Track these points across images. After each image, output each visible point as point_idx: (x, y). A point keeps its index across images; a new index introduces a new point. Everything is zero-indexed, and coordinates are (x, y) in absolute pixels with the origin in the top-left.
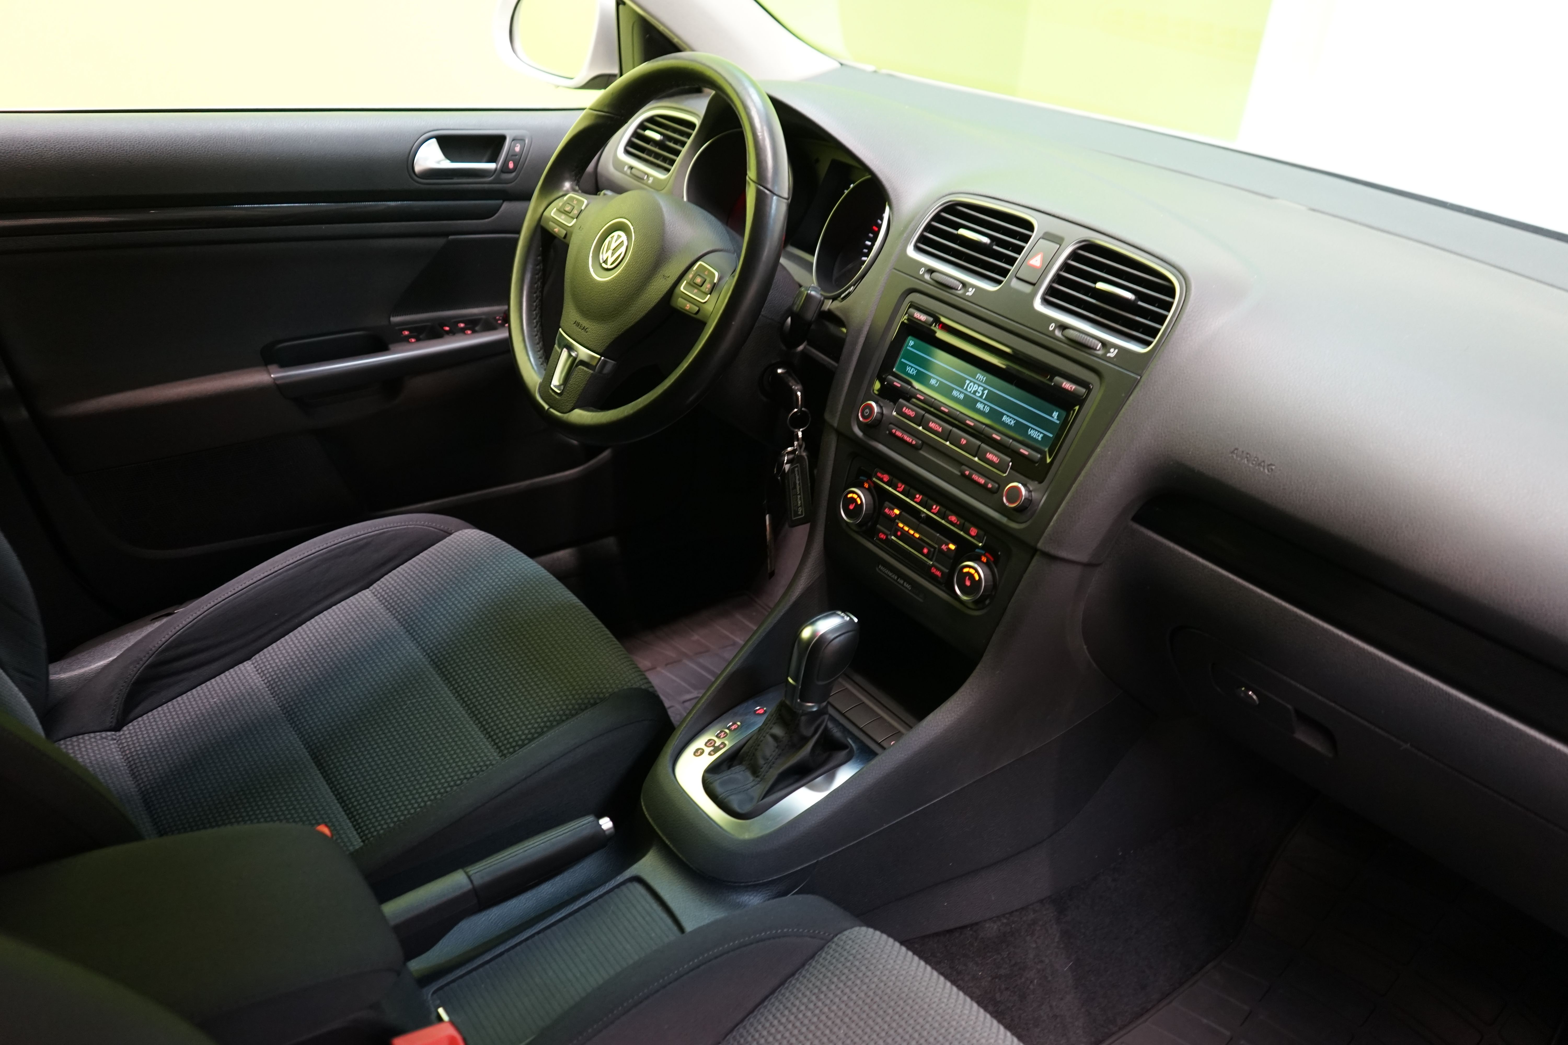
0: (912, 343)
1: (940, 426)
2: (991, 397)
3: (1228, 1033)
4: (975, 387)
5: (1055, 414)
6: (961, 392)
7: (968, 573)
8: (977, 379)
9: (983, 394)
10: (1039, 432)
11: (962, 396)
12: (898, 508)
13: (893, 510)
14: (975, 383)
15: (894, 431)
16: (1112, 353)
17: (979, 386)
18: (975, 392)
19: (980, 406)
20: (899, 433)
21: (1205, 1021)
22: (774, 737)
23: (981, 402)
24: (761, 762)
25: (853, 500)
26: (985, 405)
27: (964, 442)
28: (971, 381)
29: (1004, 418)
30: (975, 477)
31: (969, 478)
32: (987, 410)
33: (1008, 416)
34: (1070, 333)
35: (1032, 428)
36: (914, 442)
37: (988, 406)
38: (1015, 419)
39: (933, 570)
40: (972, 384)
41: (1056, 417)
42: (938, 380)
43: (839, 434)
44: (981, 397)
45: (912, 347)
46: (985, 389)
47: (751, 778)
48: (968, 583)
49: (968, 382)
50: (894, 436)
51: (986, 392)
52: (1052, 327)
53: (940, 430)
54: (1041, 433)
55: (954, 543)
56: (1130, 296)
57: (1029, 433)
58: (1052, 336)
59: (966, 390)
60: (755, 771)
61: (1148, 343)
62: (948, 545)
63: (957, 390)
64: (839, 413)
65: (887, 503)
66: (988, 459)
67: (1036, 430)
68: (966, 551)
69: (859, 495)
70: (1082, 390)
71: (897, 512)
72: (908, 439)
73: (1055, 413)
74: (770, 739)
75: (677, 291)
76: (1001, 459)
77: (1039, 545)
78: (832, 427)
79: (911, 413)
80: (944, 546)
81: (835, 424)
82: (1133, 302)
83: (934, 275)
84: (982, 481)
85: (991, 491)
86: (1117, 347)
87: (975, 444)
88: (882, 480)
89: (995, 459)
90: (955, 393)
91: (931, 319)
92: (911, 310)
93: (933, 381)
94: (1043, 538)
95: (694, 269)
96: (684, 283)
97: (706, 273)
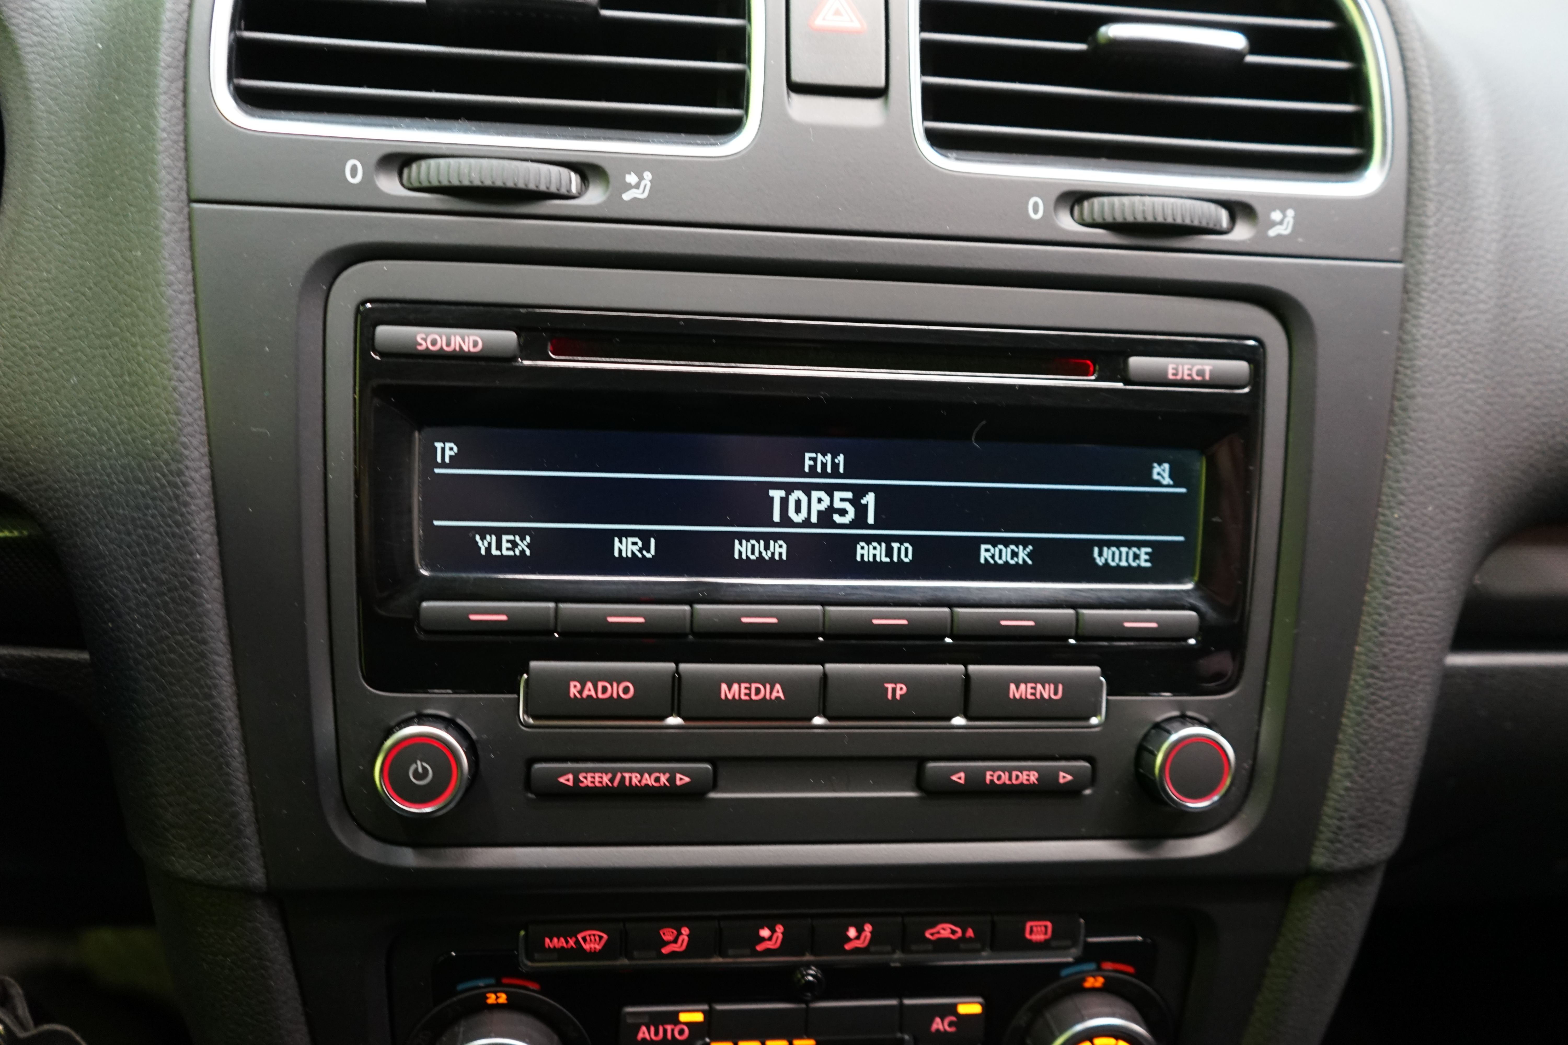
0: (446, 450)
1: (769, 680)
2: (894, 510)
4: (820, 501)
5: (1161, 472)
6: (767, 538)
8: (813, 473)
9: (861, 511)
10: (1129, 544)
11: (779, 549)
12: (689, 999)
14: (807, 489)
15: (567, 780)
16: (1282, 224)
17: (830, 490)
18: (826, 518)
19: (865, 552)
20: (595, 778)
23: (868, 539)
26: (888, 540)
28: (789, 488)
29: (985, 554)
30: (995, 774)
31: (975, 790)
32: (905, 553)
33: (994, 542)
34: (1095, 208)
35: (1101, 544)
36: (682, 780)
37: (901, 539)
38: (1025, 542)
40: (798, 494)
41: (1167, 480)
42: (644, 536)
43: (282, 898)
44: (860, 520)
45: (455, 462)
46: (859, 492)
49: (777, 495)
50: (579, 794)
51: (870, 499)
52: (1036, 208)
53: (778, 692)
54: (1140, 544)
55: (969, 995)
56: (1233, 43)
57: (1100, 561)
58: (1048, 238)
59: (786, 521)
61: (1357, 166)
63: (748, 536)
64: (250, 830)
65: (634, 1013)
66: (1023, 701)
67: (1118, 544)
70: (1240, 367)
71: (692, 1016)
72: (648, 780)
73: (1157, 469)
76: (1069, 683)
77: (1320, 859)
78: (247, 892)
79: (615, 690)
80: (938, 1024)
81: (258, 877)
82: (1237, 56)
83: (422, 171)
84: (1030, 777)
85: (1072, 792)
86: (1283, 203)
87: (947, 679)
88: (579, 952)
89: (1047, 692)
90: (742, 550)
91: (507, 338)
92: (384, 332)
93: (627, 547)
94: (1326, 834)
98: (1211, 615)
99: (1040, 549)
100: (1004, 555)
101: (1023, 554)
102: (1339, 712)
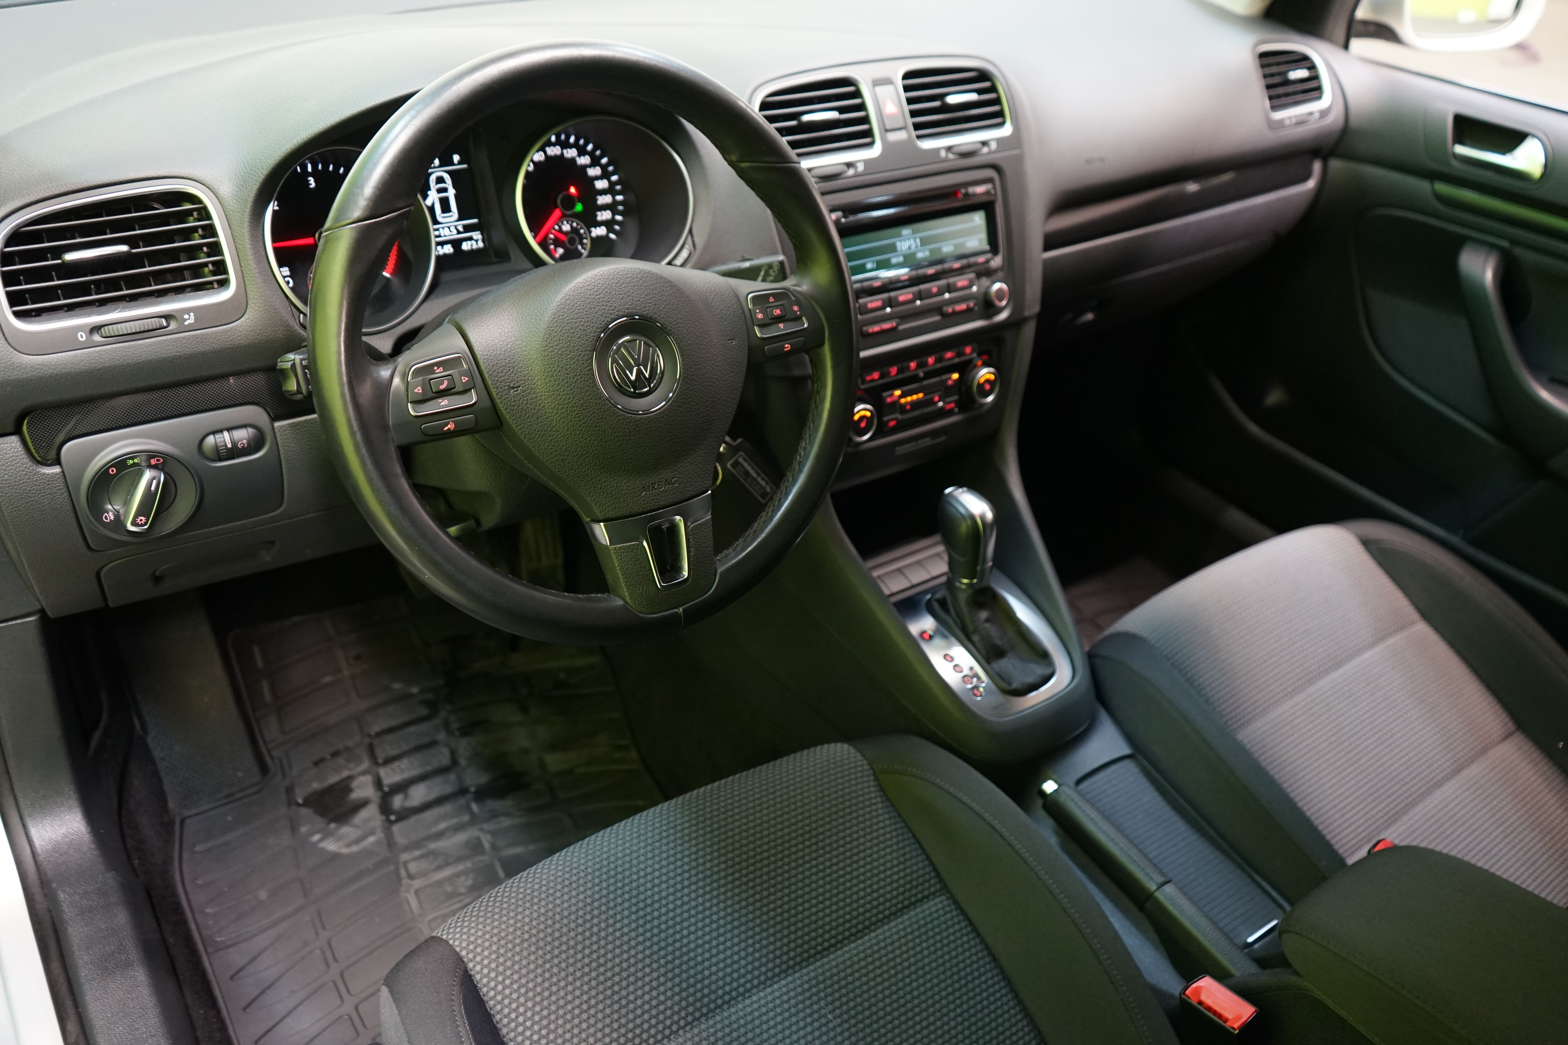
1: (907, 293)
2: (925, 242)
4: (907, 243)
7: (984, 380)
12: (897, 389)
13: (892, 395)
14: (905, 241)
16: (993, 145)
18: (910, 248)
19: (920, 255)
20: (876, 328)
22: (984, 621)
25: (862, 418)
27: (935, 290)
28: (901, 241)
30: (957, 308)
31: (955, 313)
39: (947, 406)
40: (903, 243)
46: (916, 239)
48: (987, 388)
49: (899, 244)
52: (943, 154)
58: (946, 160)
59: (901, 251)
61: (1005, 122)
62: (950, 378)
65: (885, 394)
68: (966, 368)
69: (863, 410)
70: (991, 186)
71: (898, 392)
72: (887, 327)
75: (752, 342)
76: (969, 279)
77: (1025, 314)
79: (876, 303)
80: (949, 382)
84: (963, 307)
86: (991, 138)
88: (873, 380)
89: (965, 283)
90: (893, 260)
91: (840, 213)
93: (869, 266)
94: (1025, 307)
95: (750, 306)
96: (756, 329)
97: (771, 299)
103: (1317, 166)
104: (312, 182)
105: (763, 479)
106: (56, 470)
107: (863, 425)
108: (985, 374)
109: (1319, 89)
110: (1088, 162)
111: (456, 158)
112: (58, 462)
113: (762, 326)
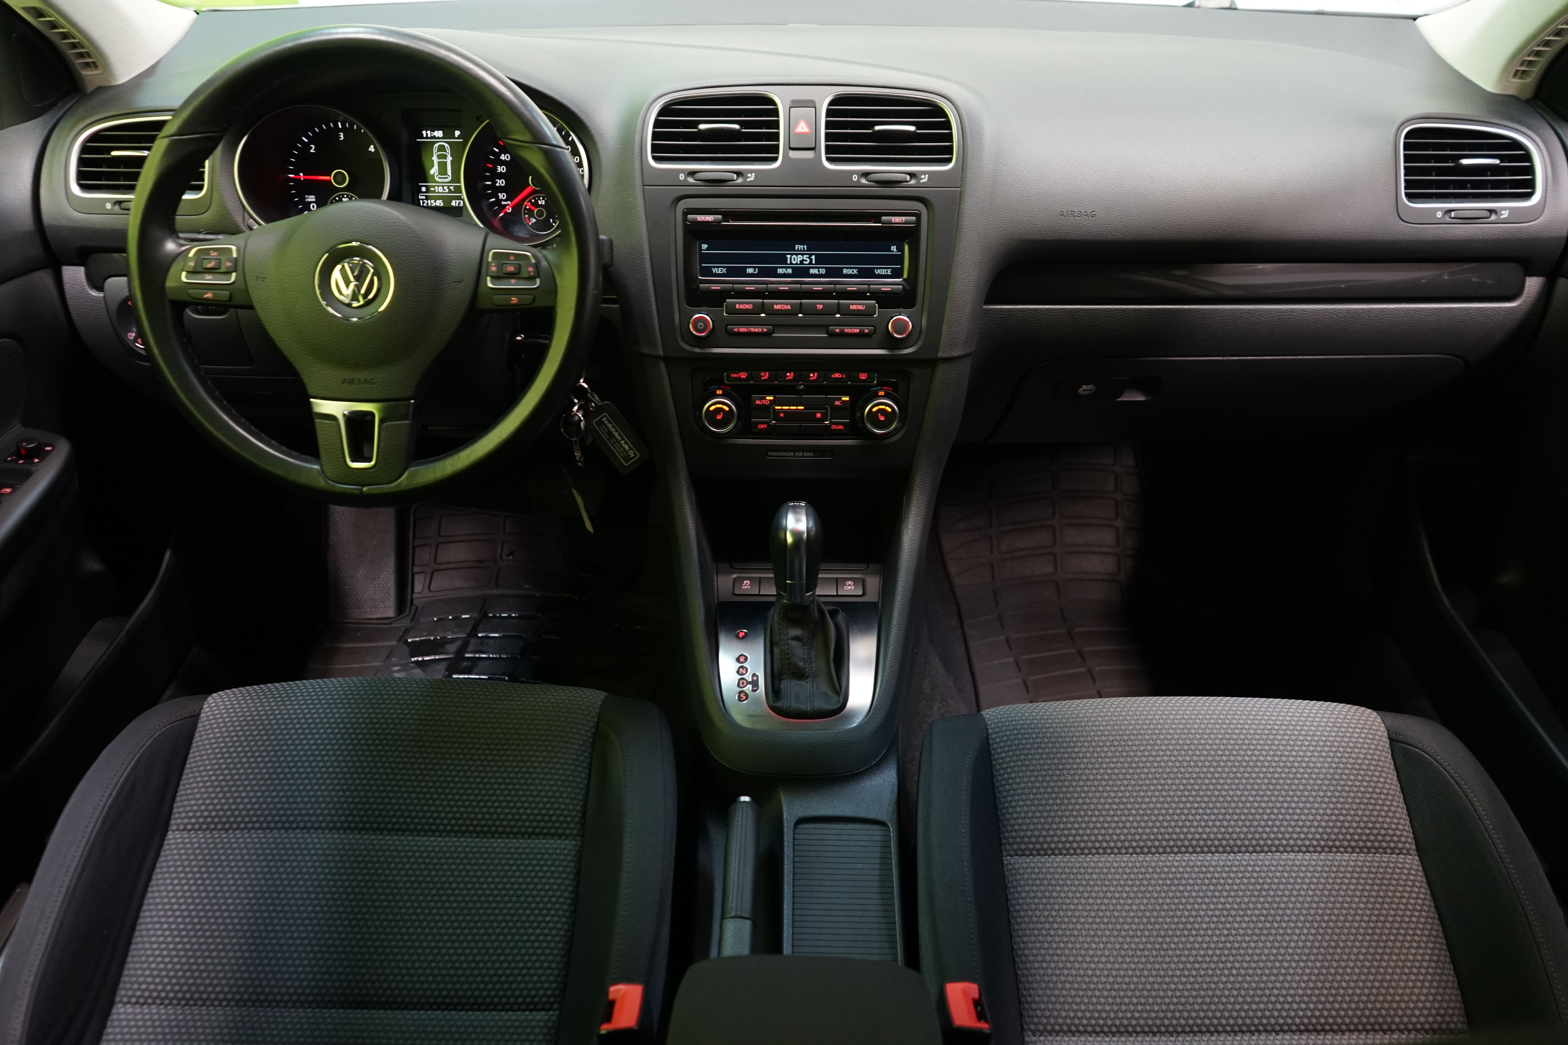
0: (705, 246)
1: (787, 304)
2: (820, 260)
3: (1011, 659)
4: (800, 258)
6: (786, 268)
7: (879, 410)
8: (799, 250)
9: (811, 260)
10: (885, 268)
11: (790, 271)
12: (769, 394)
13: (762, 398)
14: (797, 255)
15: (736, 330)
16: (923, 180)
17: (803, 255)
18: (802, 262)
19: (812, 271)
20: (743, 329)
21: (995, 662)
22: (795, 638)
23: (813, 268)
24: (801, 664)
25: (718, 410)
26: (819, 268)
27: (817, 307)
28: (792, 255)
29: (845, 271)
30: (848, 330)
31: (842, 335)
32: (823, 271)
33: (847, 268)
34: (874, 177)
35: (877, 268)
36: (765, 331)
37: (822, 268)
38: (856, 268)
39: (834, 427)
40: (794, 256)
41: (896, 251)
42: (755, 268)
43: (667, 360)
44: (811, 263)
45: (707, 250)
46: (811, 255)
47: (803, 683)
48: (882, 418)
49: (789, 256)
50: (739, 334)
51: (813, 257)
52: (854, 178)
53: (789, 307)
55: (845, 395)
56: (912, 128)
57: (877, 273)
58: (858, 185)
59: (791, 263)
60: (800, 675)
61: (949, 160)
62: (839, 399)
63: (781, 267)
64: (659, 340)
65: (752, 396)
66: (855, 310)
67: (882, 268)
68: (863, 394)
69: (720, 403)
70: (914, 218)
71: (770, 398)
72: (757, 331)
73: (893, 247)
74: (793, 643)
75: (481, 289)
76: (867, 305)
77: (940, 355)
78: (658, 357)
79: (748, 307)
80: (837, 403)
81: (661, 353)
82: (914, 132)
83: (698, 176)
84: (857, 330)
85: (869, 335)
86: (924, 173)
87: (833, 304)
88: (739, 379)
89: (860, 307)
90: (780, 271)
91: (720, 217)
92: (690, 216)
93: (750, 271)
94: (941, 347)
95: (490, 260)
96: (489, 278)
97: (512, 258)
98: (907, 287)
99: (860, 270)
100: (850, 272)
101: (855, 271)
102: (943, 314)
103: (1533, 285)
104: (342, 135)
105: (626, 443)
106: (101, 295)
107: (719, 417)
108: (883, 404)
109: (1531, 184)
110: (1062, 214)
111: (457, 133)
112: (100, 289)
113: (495, 278)
